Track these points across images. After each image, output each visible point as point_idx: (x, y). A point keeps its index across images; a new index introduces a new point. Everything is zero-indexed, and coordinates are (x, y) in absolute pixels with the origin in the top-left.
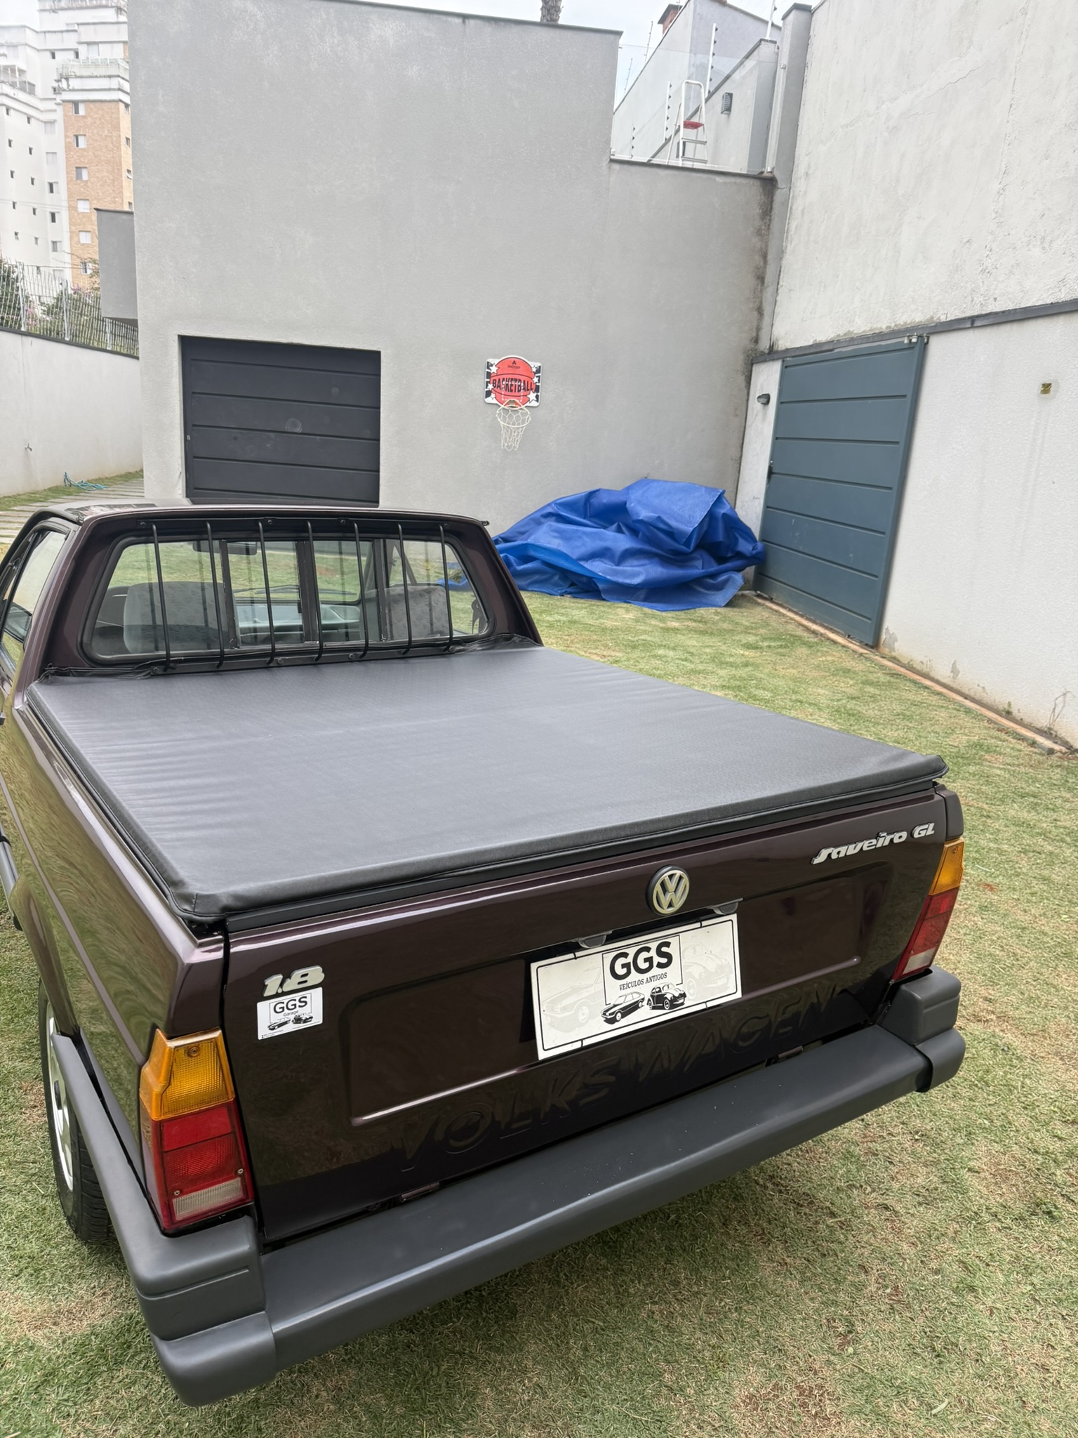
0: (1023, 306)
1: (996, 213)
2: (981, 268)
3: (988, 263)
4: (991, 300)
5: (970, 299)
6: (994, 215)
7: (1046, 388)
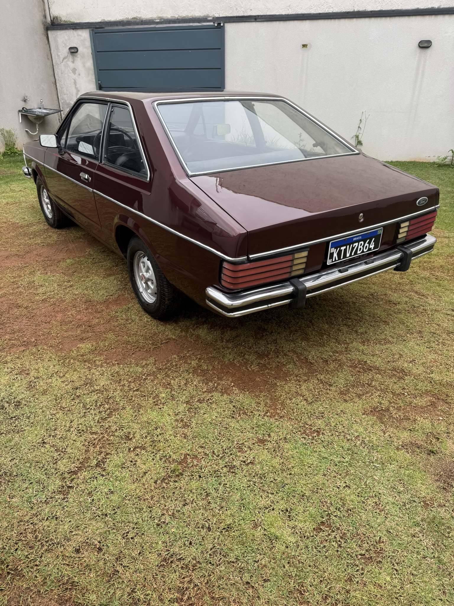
7: (304, 46)
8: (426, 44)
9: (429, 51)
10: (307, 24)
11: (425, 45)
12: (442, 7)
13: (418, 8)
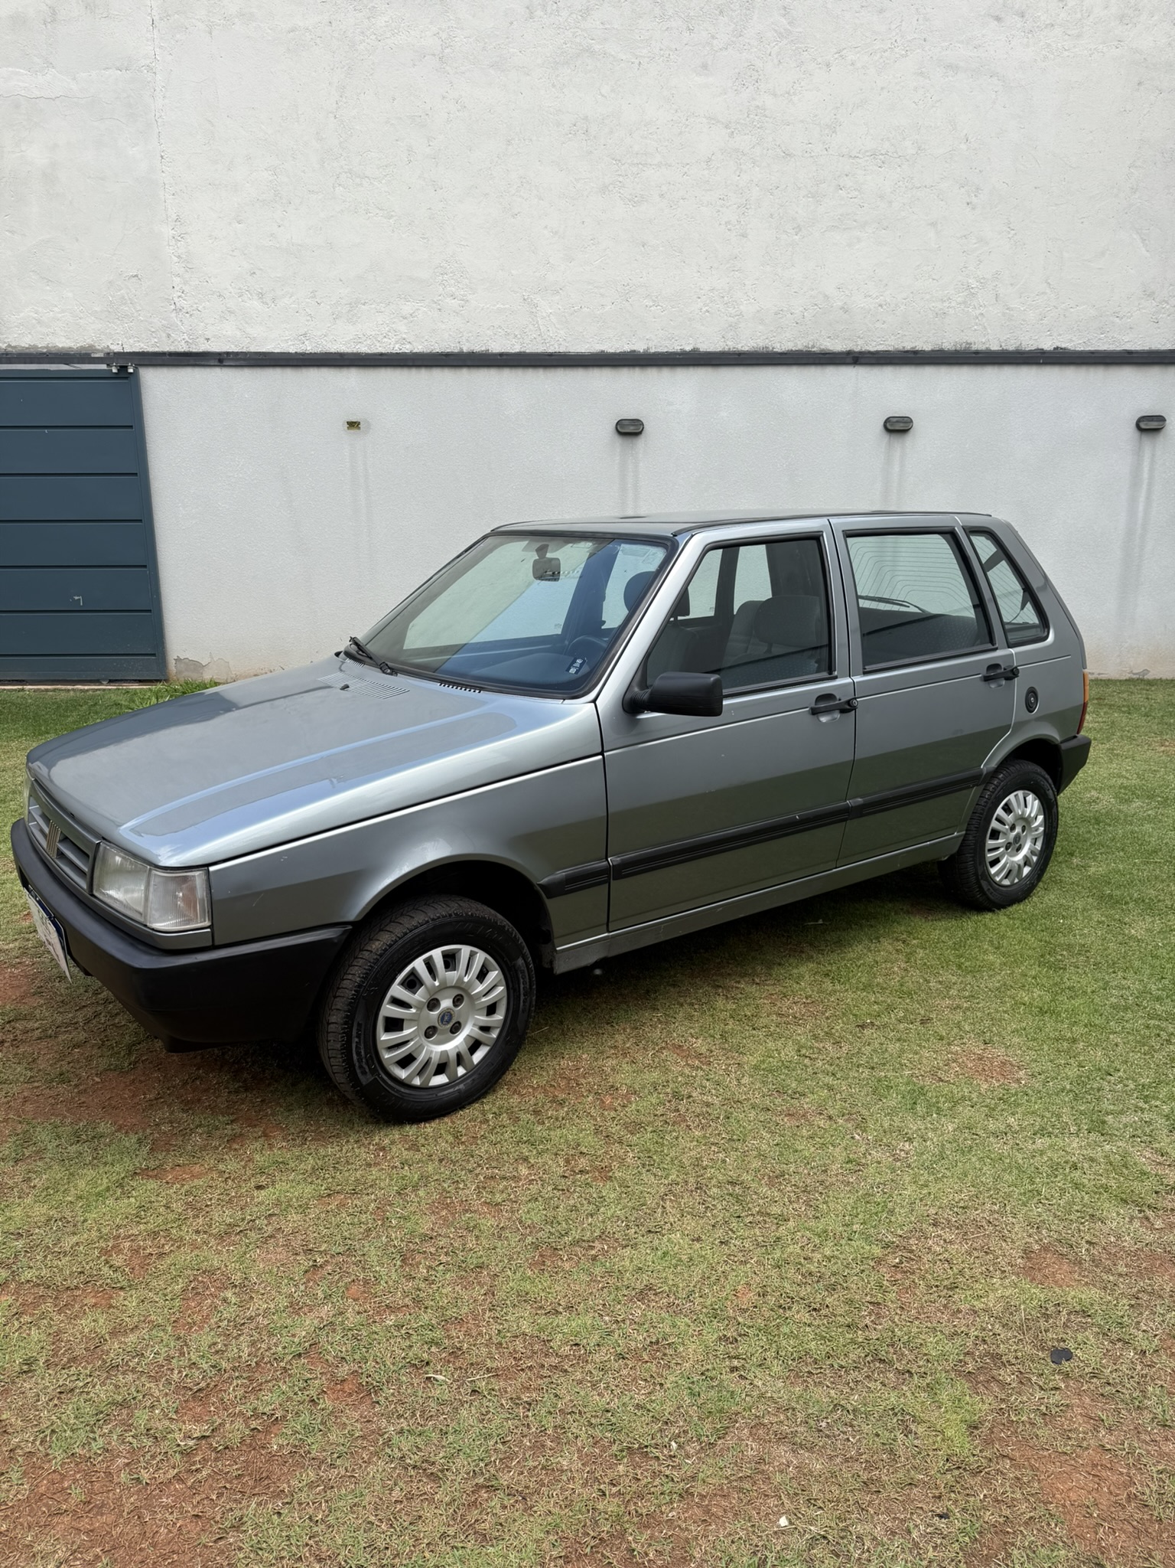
0: (253, 349)
1: (179, 257)
2: (173, 307)
3: (181, 303)
4: (202, 340)
5: (164, 335)
6: (176, 259)
7: (353, 425)
8: (632, 428)
9: (640, 442)
10: (352, 378)
11: (629, 430)
12: (652, 350)
13: (603, 351)
